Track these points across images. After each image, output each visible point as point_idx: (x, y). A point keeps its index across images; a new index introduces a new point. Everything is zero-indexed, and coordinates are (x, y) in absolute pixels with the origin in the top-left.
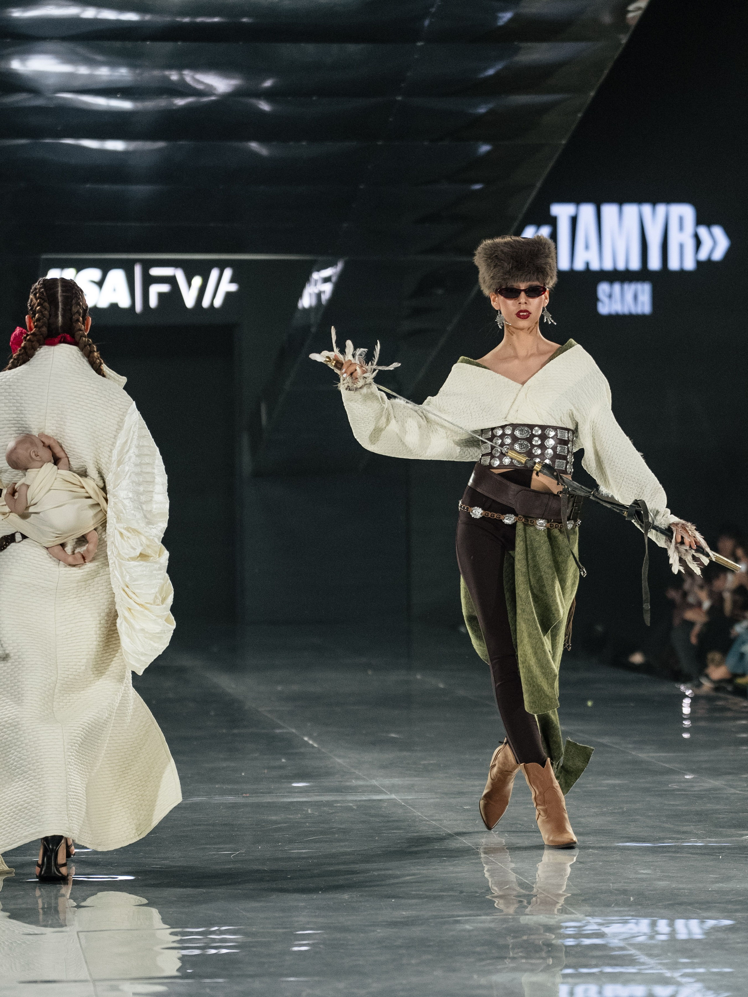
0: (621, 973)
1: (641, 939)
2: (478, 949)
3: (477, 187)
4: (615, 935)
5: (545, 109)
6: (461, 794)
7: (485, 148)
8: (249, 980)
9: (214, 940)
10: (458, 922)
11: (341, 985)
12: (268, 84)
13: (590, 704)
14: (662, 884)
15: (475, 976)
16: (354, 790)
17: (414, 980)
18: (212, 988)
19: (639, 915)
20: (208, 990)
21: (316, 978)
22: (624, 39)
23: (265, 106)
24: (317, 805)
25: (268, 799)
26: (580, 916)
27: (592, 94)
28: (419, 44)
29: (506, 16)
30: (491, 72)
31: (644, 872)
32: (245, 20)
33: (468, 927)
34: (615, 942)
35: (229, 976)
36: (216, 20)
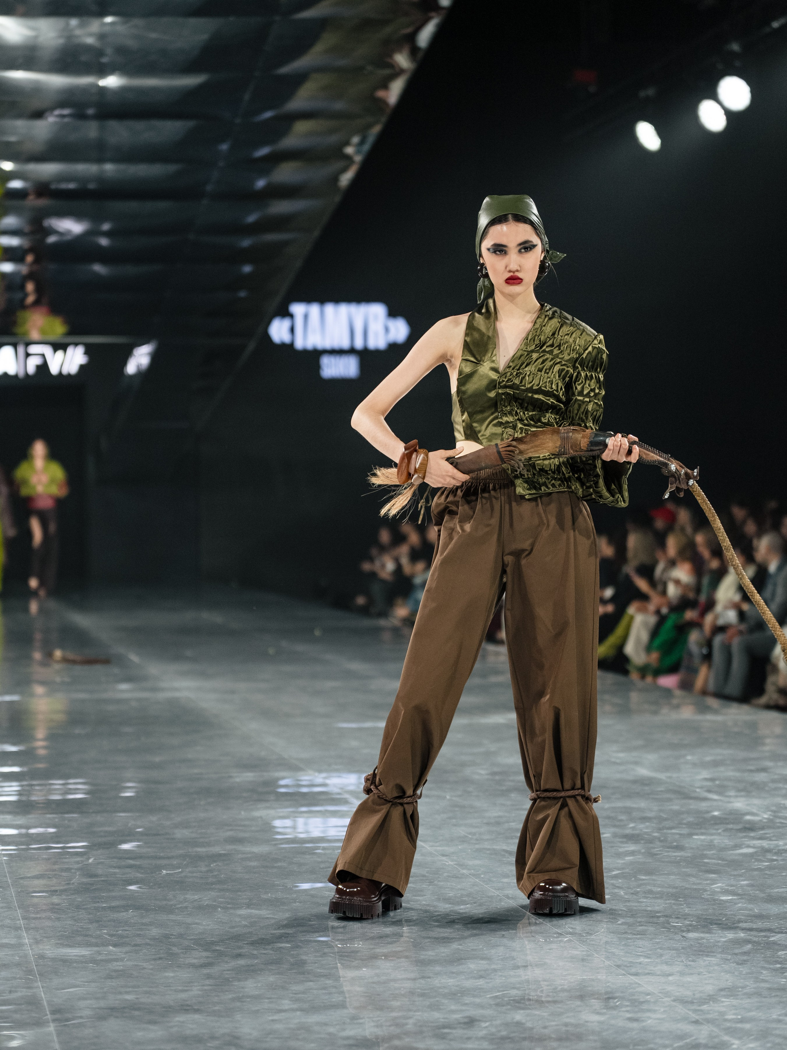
0: (339, 811)
1: (352, 788)
2: (245, 795)
3: (242, 294)
4: (335, 785)
5: (286, 243)
6: (233, 692)
7: (247, 269)
8: (94, 815)
9: (70, 789)
10: (230, 777)
11: (154, 818)
12: (106, 227)
13: (317, 633)
14: (366, 751)
15: (243, 813)
16: (163, 690)
17: (202, 815)
18: (69, 821)
19: (350, 771)
20: (66, 822)
21: (137, 814)
22: (337, 199)
23: (104, 242)
24: (139, 700)
25: (105, 696)
26: (310, 772)
27: (316, 233)
28: (205, 202)
29: (261, 183)
30: (251, 218)
31: (354, 743)
32: (91, 186)
33: (238, 780)
34: (336, 790)
35: (81, 812)
36: (72, 186)
